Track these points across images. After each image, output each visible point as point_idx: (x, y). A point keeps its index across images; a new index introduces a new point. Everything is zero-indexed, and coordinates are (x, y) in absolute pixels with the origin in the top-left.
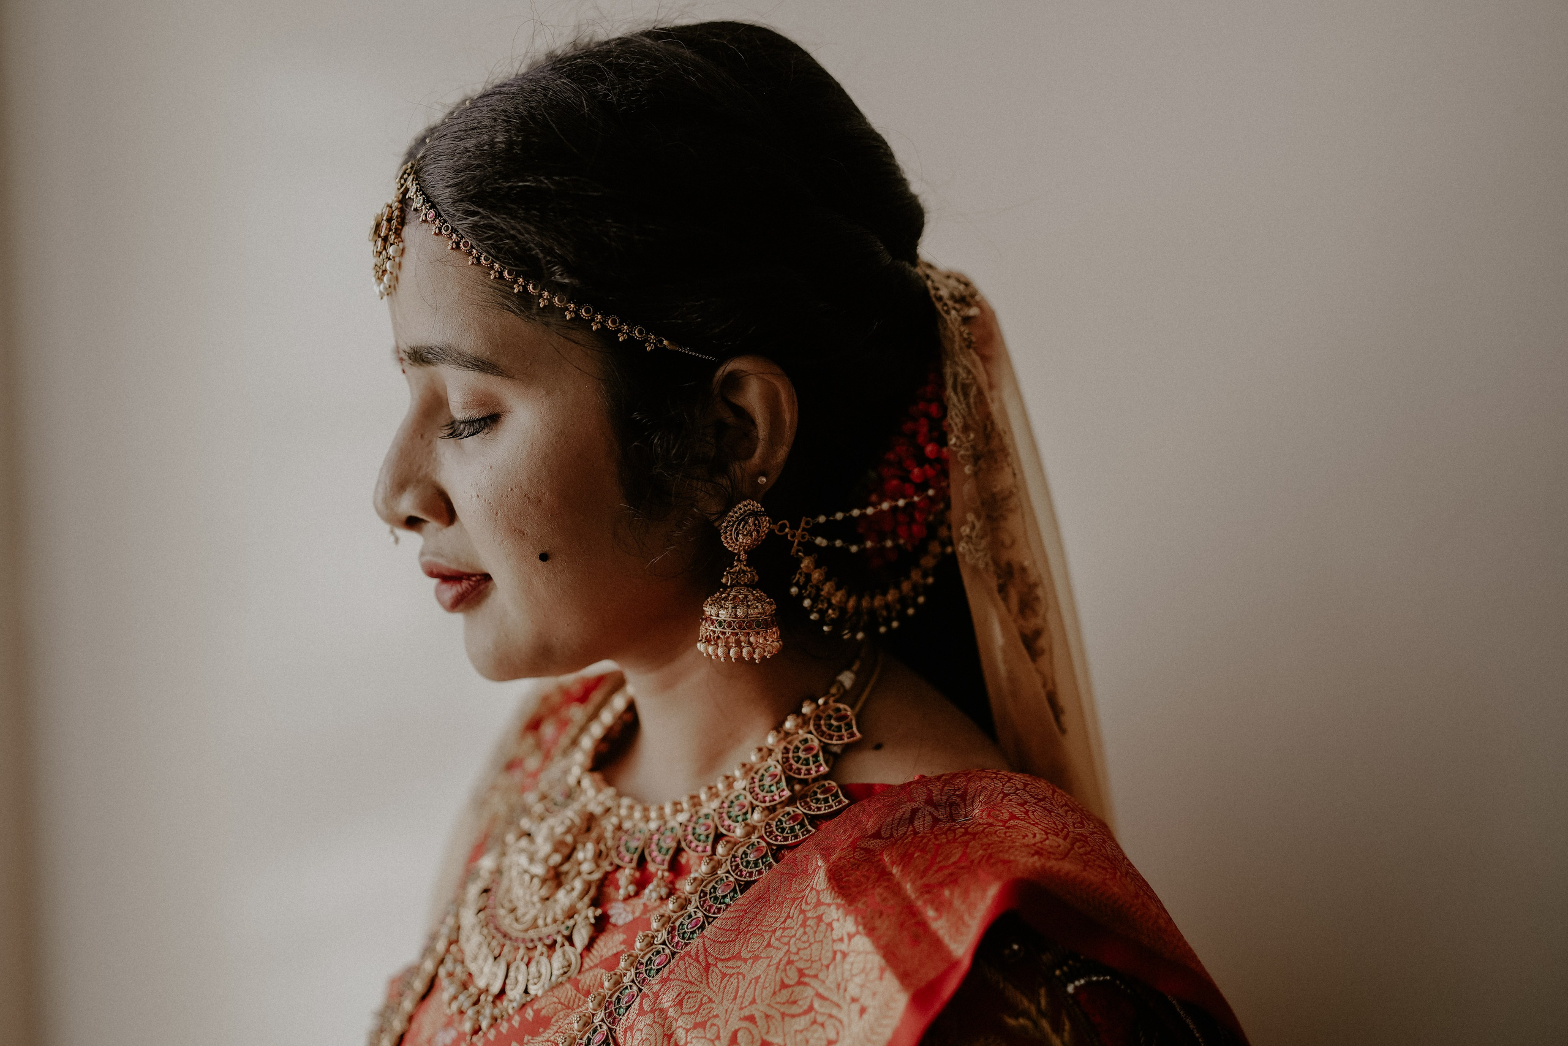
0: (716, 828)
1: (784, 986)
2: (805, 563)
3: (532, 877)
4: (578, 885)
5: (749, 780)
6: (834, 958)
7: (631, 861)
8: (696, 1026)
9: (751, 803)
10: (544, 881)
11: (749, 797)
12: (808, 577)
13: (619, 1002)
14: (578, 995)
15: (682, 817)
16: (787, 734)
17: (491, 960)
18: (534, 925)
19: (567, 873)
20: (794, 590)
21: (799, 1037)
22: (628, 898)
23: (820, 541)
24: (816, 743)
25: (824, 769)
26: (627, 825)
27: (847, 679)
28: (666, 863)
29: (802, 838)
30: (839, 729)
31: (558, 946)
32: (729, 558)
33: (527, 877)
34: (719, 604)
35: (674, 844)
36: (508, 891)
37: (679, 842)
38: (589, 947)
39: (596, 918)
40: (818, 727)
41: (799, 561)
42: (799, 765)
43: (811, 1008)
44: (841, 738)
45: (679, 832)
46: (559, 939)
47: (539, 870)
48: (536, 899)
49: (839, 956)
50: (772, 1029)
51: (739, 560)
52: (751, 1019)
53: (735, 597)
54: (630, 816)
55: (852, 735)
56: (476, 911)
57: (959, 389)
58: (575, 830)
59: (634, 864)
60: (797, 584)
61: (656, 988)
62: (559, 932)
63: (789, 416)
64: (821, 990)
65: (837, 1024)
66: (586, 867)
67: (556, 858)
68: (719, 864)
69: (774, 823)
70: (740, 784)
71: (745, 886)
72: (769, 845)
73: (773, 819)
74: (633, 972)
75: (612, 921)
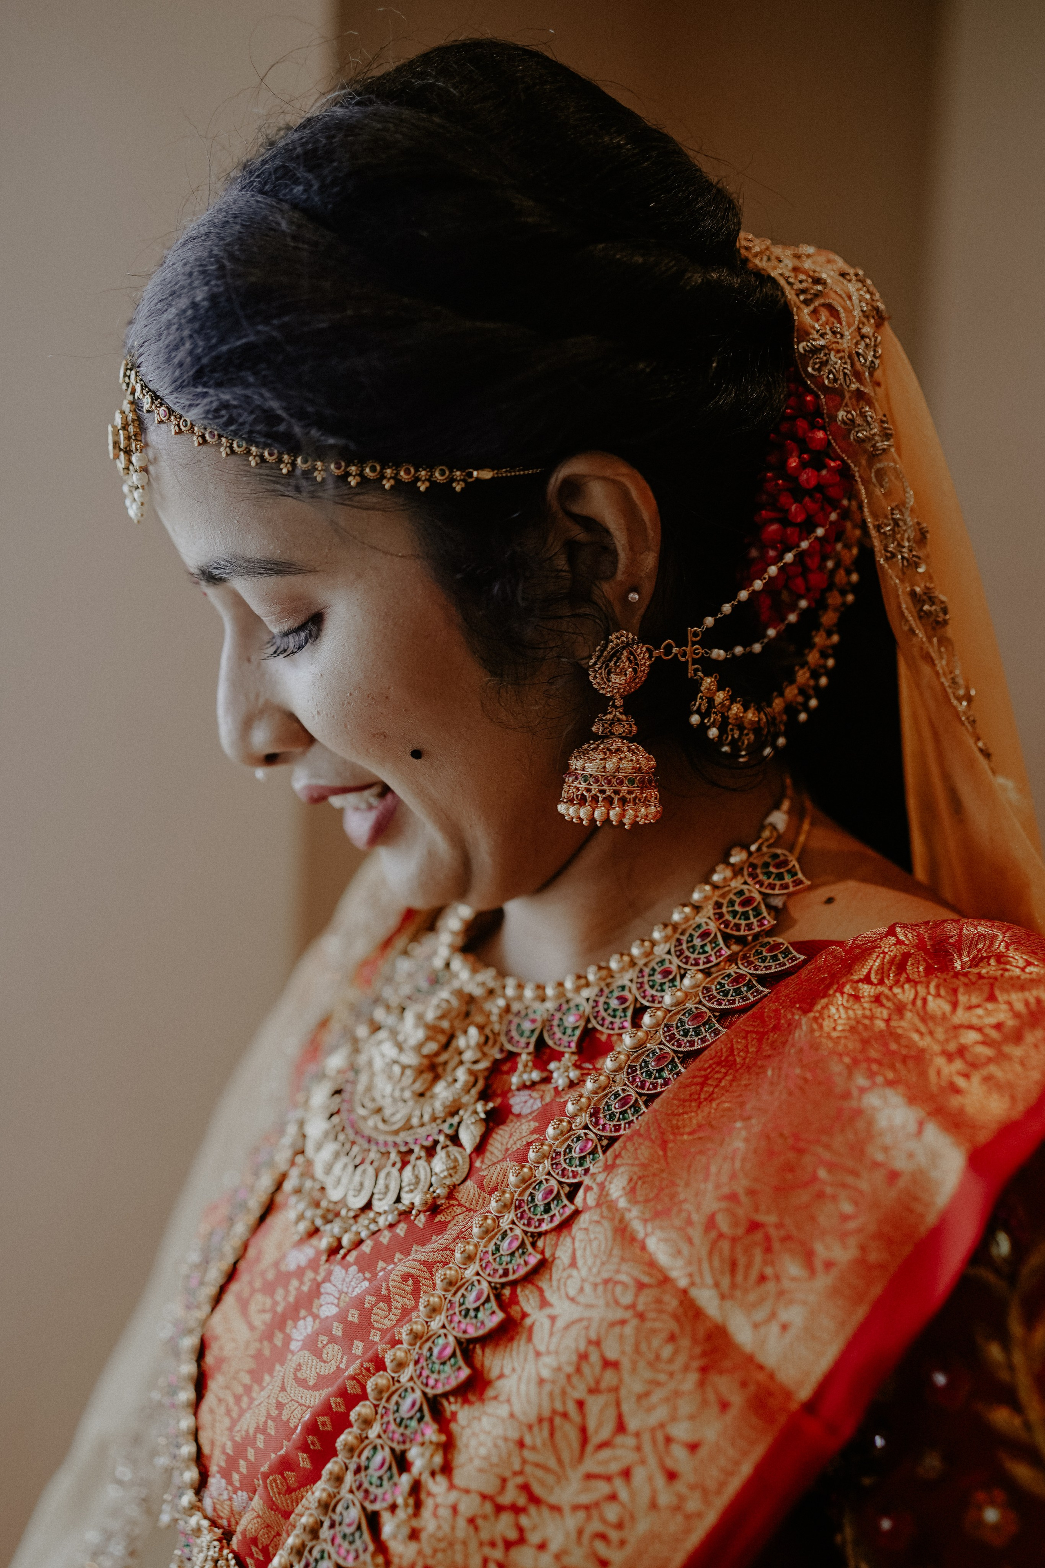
0: (636, 1000)
3: (404, 1068)
4: (461, 1075)
5: (673, 942)
7: (528, 1044)
9: (679, 967)
10: (420, 1072)
11: (676, 961)
12: (710, 701)
13: (533, 1200)
14: (482, 1194)
15: (588, 992)
16: (715, 887)
17: (350, 1168)
18: (408, 1127)
19: (445, 1063)
22: (532, 1084)
23: (717, 654)
24: (756, 894)
25: (769, 921)
26: (515, 1007)
27: (779, 821)
28: (573, 1045)
29: (752, 999)
30: (780, 877)
31: (439, 1147)
33: (397, 1069)
34: (586, 755)
35: (582, 1023)
36: (369, 1088)
37: (588, 1021)
38: (481, 1145)
39: (486, 1113)
40: (754, 876)
42: (736, 921)
44: (785, 886)
45: (587, 1008)
46: (442, 1138)
47: (410, 1059)
48: (407, 1094)
51: (614, 707)
54: (520, 998)
55: (798, 882)
56: (328, 1115)
58: (453, 1014)
59: (531, 1048)
62: (440, 1131)
66: (468, 1056)
67: (432, 1047)
68: (649, 1037)
69: (713, 987)
70: (659, 950)
71: (688, 1057)
72: (712, 1010)
73: (712, 982)
74: (547, 1163)
75: (516, 1110)
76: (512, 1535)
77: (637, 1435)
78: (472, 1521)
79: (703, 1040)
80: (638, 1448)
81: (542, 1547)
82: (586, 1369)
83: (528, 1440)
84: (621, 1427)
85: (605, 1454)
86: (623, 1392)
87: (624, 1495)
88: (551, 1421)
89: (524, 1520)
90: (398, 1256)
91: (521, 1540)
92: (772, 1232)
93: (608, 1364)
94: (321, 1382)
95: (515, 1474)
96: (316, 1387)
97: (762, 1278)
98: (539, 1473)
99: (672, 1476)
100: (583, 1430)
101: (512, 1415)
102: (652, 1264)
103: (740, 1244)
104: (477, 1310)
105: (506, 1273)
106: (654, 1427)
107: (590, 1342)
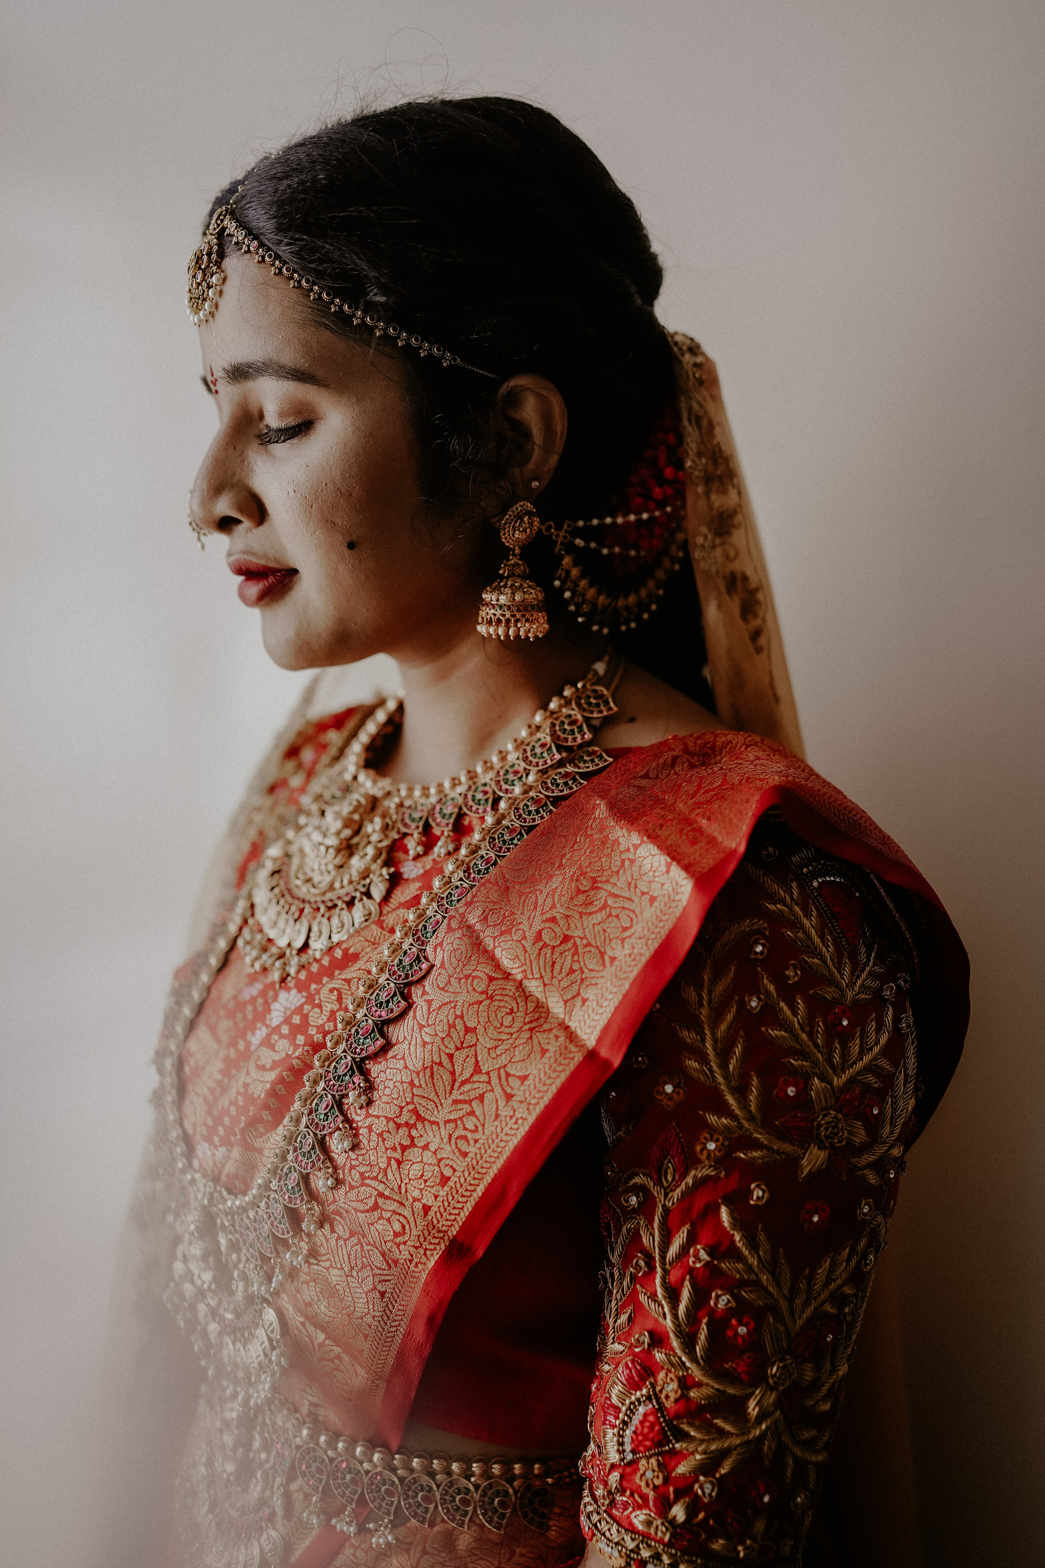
0: (494, 792)
1: (579, 891)
2: (567, 560)
3: (327, 848)
4: (370, 851)
5: (521, 751)
6: (623, 865)
7: (417, 827)
8: (502, 933)
9: (525, 769)
10: (338, 851)
11: (523, 765)
12: (568, 572)
13: (425, 929)
14: (384, 932)
15: (460, 789)
16: (552, 713)
17: (291, 922)
18: (331, 888)
19: (358, 844)
20: (557, 583)
21: (597, 928)
22: (417, 857)
23: (579, 542)
24: (579, 717)
25: (588, 736)
26: (407, 803)
27: (600, 667)
28: (450, 826)
29: (576, 789)
30: (598, 705)
31: (356, 901)
32: (506, 552)
33: (323, 849)
34: (499, 590)
35: (456, 810)
36: (301, 867)
37: (460, 808)
38: (386, 899)
39: (390, 875)
40: (579, 705)
41: (562, 558)
42: (565, 736)
43: (605, 906)
44: (601, 712)
45: (460, 800)
46: (358, 894)
47: (332, 841)
48: (331, 867)
49: (627, 863)
50: (572, 926)
51: (514, 555)
52: (553, 920)
53: (512, 585)
54: (410, 796)
55: (610, 709)
56: (270, 888)
57: (693, 418)
58: (361, 810)
59: (420, 829)
60: (559, 579)
61: (461, 910)
62: (356, 890)
63: (560, 426)
64: (614, 891)
65: (631, 914)
66: (375, 838)
67: (347, 832)
68: (503, 817)
69: (549, 781)
70: (512, 757)
71: (530, 829)
72: (548, 797)
73: (548, 778)
74: (435, 905)
75: (405, 876)
76: (406, 1142)
77: (488, 1073)
78: (380, 1135)
79: (541, 818)
80: (489, 1082)
81: (426, 1147)
82: (454, 1035)
83: (416, 1082)
84: (477, 1070)
85: (467, 1087)
86: (479, 1048)
87: (479, 1112)
88: (432, 1068)
89: (414, 1133)
90: (325, 979)
91: (413, 1145)
92: (578, 941)
93: (467, 1030)
94: (275, 1065)
95: (408, 1103)
96: (272, 1068)
97: (572, 971)
98: (423, 1102)
99: (509, 1097)
100: (453, 1073)
101: (406, 1067)
102: (498, 966)
103: (558, 950)
104: (388, 1002)
105: (407, 976)
106: (499, 1068)
107: (457, 1017)
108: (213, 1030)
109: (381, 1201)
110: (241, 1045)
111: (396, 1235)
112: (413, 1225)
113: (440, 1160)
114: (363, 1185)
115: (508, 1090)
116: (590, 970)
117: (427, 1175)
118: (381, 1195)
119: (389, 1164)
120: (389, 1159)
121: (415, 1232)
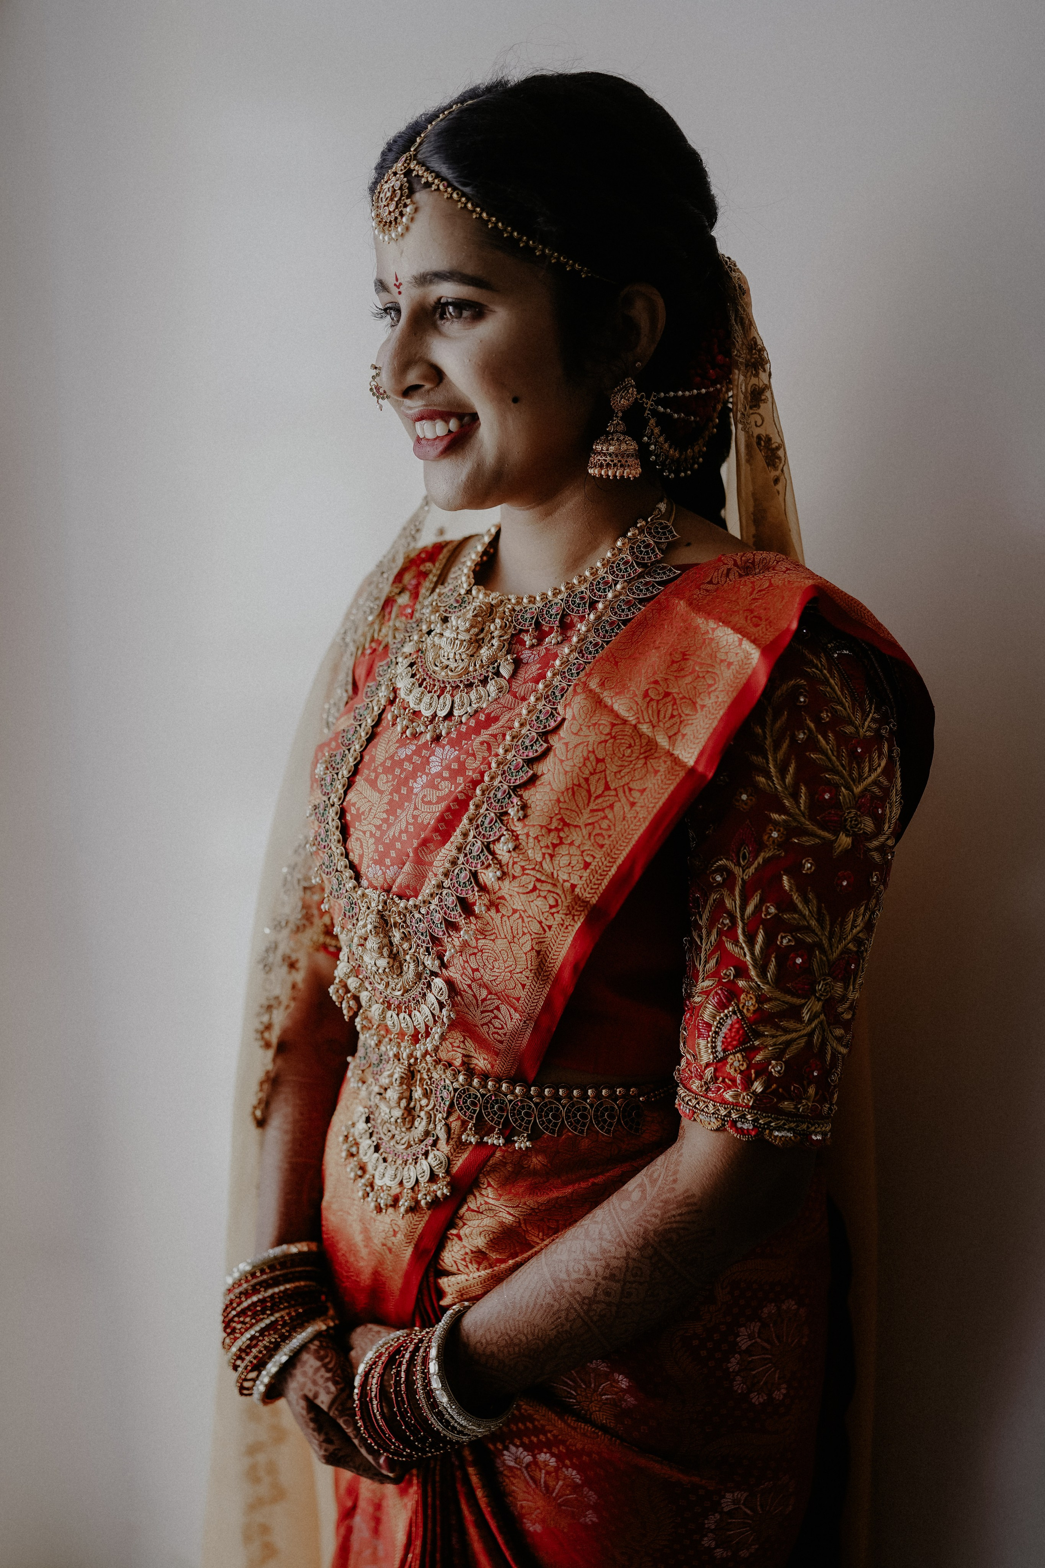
0: (591, 597)
1: (673, 662)
2: (652, 421)
4: (495, 642)
5: (609, 567)
6: (704, 643)
7: (530, 625)
8: (617, 694)
9: (613, 580)
11: (611, 577)
12: (653, 431)
13: (554, 694)
15: (563, 596)
16: (630, 539)
17: (435, 698)
18: (466, 671)
19: (484, 638)
20: (645, 439)
21: (689, 687)
22: (532, 646)
23: (661, 409)
24: (652, 542)
25: (659, 556)
26: (517, 608)
27: (662, 506)
28: (557, 622)
29: (656, 593)
30: (664, 534)
31: (489, 679)
33: (458, 642)
34: (608, 442)
35: (561, 611)
37: (564, 610)
38: (514, 675)
39: (514, 660)
40: (650, 533)
41: (649, 420)
42: (642, 556)
43: (694, 671)
44: (667, 538)
45: (562, 604)
48: (464, 656)
49: (708, 641)
50: (671, 685)
51: (617, 417)
53: (618, 439)
55: (674, 536)
59: (533, 627)
60: (647, 435)
61: (583, 680)
62: (488, 671)
64: (699, 660)
67: (474, 630)
68: (602, 615)
69: (634, 588)
70: (601, 572)
71: (625, 622)
72: (635, 598)
73: (632, 586)
74: (559, 677)
75: (525, 661)
76: (556, 841)
77: (615, 789)
78: (536, 838)
79: (633, 613)
80: (617, 795)
81: (572, 844)
82: (588, 764)
83: (562, 799)
84: (607, 787)
85: (600, 800)
86: (608, 772)
87: (610, 816)
88: (573, 788)
89: (562, 834)
90: (473, 736)
91: (561, 843)
92: (675, 695)
93: (598, 761)
94: (440, 800)
95: (556, 814)
96: (437, 803)
97: (672, 716)
98: (568, 813)
99: (633, 804)
100: (589, 791)
101: (552, 790)
102: (617, 716)
103: (661, 703)
104: (532, 746)
105: (545, 727)
106: (623, 786)
107: (589, 752)
108: (373, 784)
109: (538, 885)
110: (404, 791)
111: (551, 907)
112: (563, 899)
113: (583, 852)
114: (523, 874)
115: (632, 799)
116: (687, 715)
117: (574, 863)
118: (538, 880)
119: (544, 858)
120: (544, 854)
121: (565, 904)
